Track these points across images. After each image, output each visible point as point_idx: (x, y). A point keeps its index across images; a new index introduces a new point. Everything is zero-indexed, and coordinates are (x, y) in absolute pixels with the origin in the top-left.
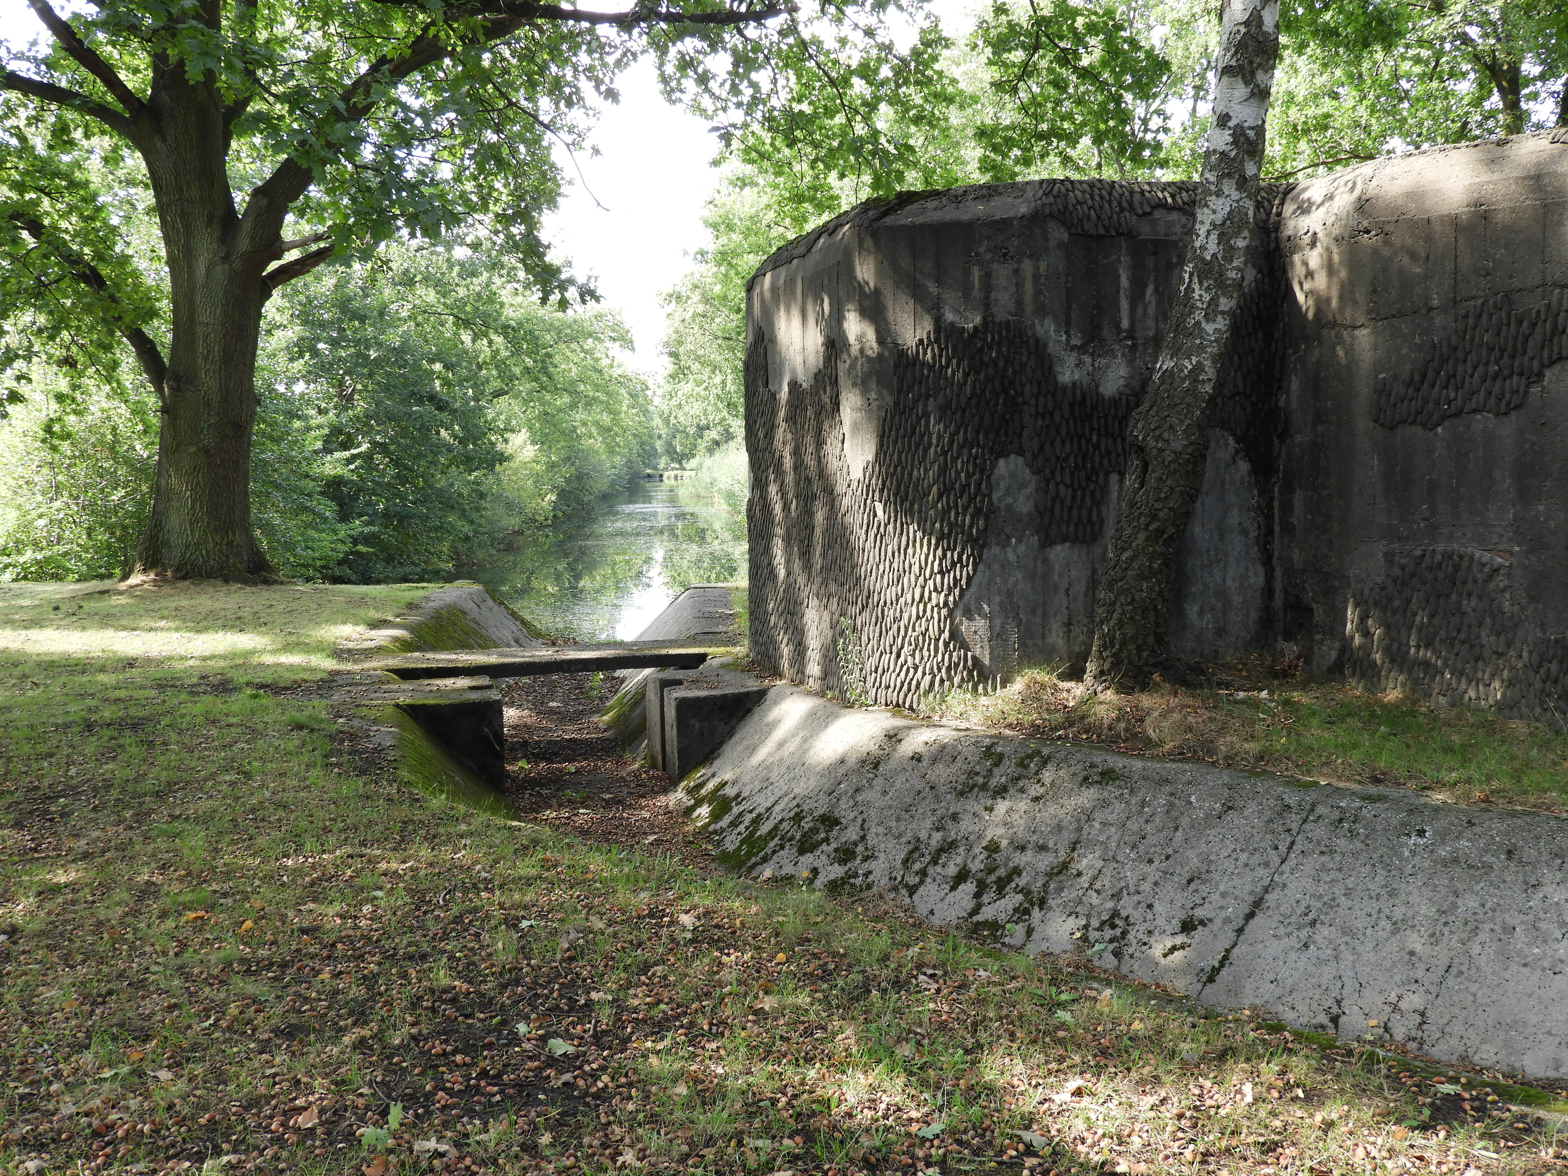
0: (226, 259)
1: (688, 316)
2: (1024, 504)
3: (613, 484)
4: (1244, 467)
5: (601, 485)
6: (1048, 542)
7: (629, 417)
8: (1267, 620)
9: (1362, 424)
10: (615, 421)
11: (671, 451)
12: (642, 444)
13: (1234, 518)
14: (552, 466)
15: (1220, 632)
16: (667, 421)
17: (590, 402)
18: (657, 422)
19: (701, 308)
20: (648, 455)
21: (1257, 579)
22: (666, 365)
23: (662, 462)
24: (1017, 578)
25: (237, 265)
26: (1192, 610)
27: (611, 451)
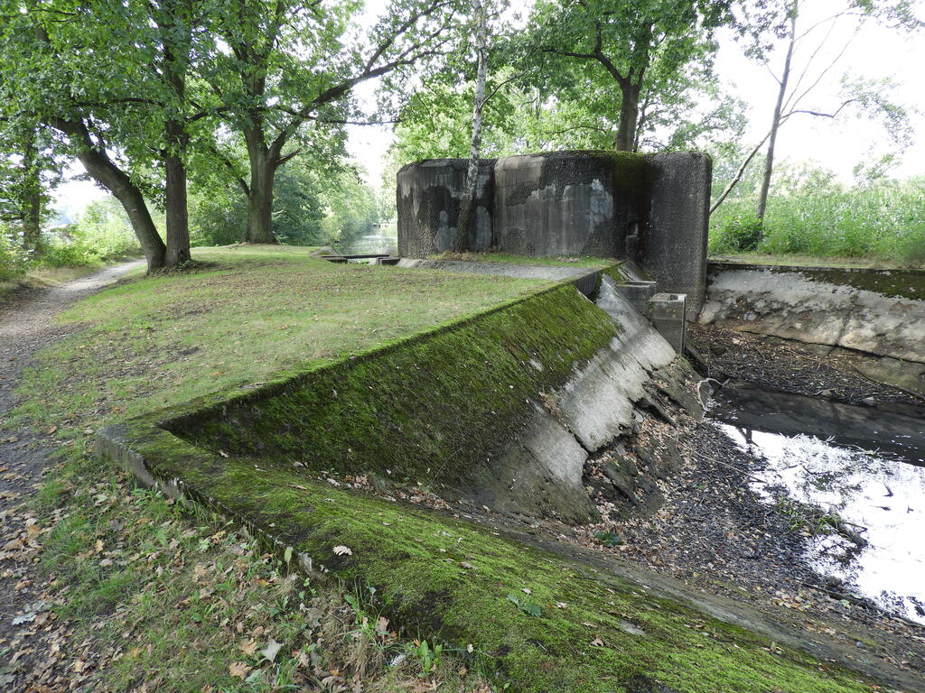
0: (266, 160)
1: (389, 164)
2: (445, 220)
3: (361, 228)
4: (487, 213)
5: (356, 228)
6: (450, 227)
7: (367, 202)
8: (492, 242)
9: (504, 206)
10: (363, 204)
11: (383, 216)
12: (372, 213)
13: (486, 223)
14: (339, 220)
15: (483, 244)
16: (382, 204)
17: (353, 196)
18: (378, 204)
19: (393, 161)
20: (374, 217)
21: (490, 235)
22: (382, 183)
23: (380, 220)
24: (444, 234)
25: (268, 161)
26: (478, 240)
27: (361, 214)
